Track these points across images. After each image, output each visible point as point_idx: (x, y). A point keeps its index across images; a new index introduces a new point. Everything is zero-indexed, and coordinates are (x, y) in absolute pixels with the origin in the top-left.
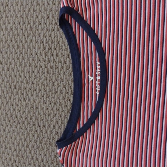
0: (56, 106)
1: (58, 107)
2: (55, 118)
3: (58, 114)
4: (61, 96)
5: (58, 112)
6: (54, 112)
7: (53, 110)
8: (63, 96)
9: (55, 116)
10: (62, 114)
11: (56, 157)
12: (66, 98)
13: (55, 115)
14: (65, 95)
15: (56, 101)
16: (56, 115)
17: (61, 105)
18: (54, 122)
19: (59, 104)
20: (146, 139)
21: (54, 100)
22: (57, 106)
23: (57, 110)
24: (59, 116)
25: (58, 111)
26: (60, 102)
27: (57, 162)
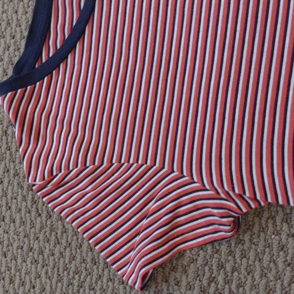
0: (9, 28)
1: (13, 31)
2: (7, 52)
3: (12, 45)
4: (21, 6)
5: (13, 41)
6: (5, 42)
7: (4, 37)
8: (24, 7)
9: (8, 50)
10: (20, 44)
11: (6, 133)
12: (30, 9)
13: (7, 47)
14: (28, 4)
15: (10, 18)
16: (9, 47)
17: (20, 26)
18: (5, 63)
19: (16, 24)
20: (172, 76)
21: (7, 17)
22: (12, 28)
23: (11, 37)
24: (15, 49)
25: (13, 38)
26: (18, 20)
27: (7, 143)
